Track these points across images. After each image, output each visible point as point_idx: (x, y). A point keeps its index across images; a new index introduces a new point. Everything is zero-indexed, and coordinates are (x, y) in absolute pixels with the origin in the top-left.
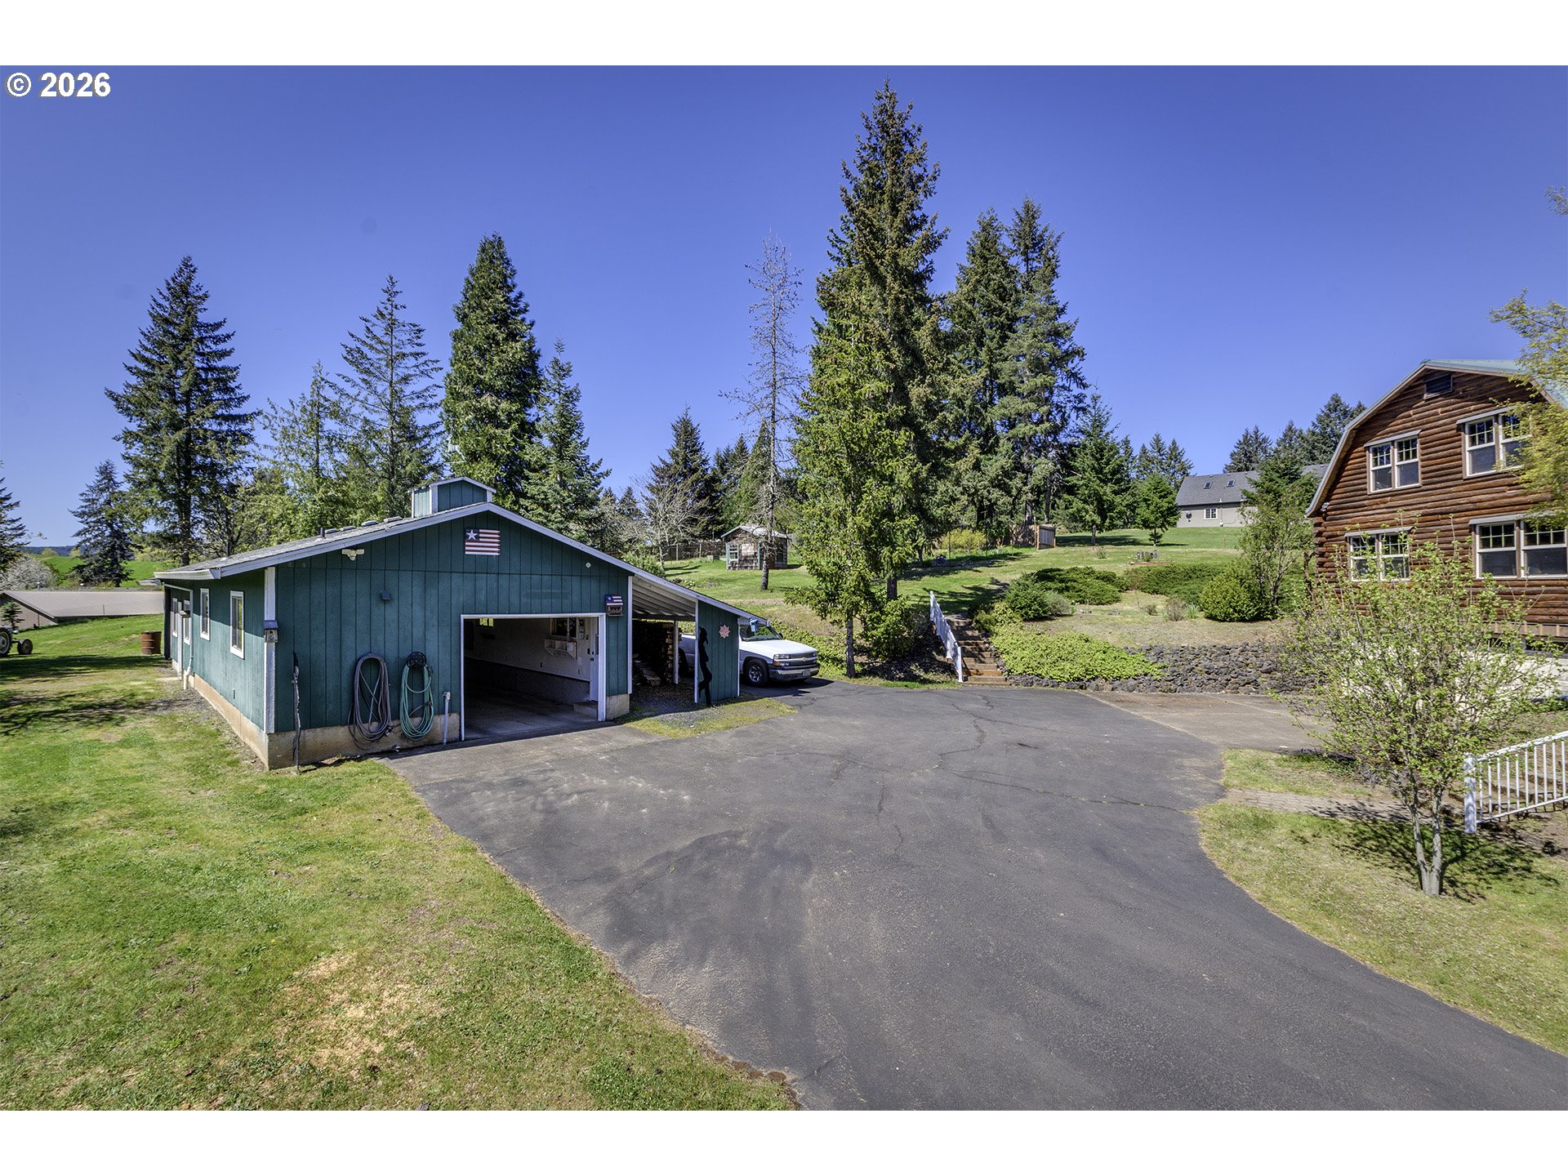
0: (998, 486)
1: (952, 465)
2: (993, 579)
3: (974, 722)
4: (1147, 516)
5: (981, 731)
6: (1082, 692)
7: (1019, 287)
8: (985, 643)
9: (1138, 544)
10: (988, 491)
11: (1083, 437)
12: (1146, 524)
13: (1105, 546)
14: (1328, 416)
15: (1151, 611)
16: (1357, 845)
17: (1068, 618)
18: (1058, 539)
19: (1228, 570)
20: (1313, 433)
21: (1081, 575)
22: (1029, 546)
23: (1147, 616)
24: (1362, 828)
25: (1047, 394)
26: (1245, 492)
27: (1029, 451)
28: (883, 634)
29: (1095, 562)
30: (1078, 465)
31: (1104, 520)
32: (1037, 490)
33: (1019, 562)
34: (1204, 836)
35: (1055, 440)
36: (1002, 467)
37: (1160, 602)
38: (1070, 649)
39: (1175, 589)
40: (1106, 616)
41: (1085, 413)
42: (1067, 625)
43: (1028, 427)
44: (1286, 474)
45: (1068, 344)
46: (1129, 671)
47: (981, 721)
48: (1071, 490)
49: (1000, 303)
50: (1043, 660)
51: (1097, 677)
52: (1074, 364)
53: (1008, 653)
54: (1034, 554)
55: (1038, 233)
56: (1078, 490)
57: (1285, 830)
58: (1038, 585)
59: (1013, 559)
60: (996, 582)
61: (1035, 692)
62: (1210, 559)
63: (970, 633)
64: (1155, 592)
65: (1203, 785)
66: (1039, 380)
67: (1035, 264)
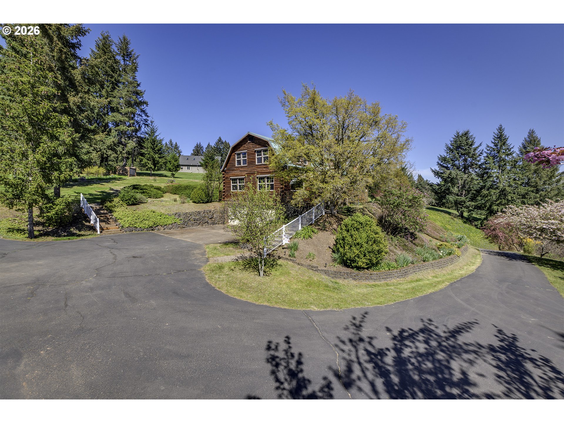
0: (111, 149)
1: (92, 137)
2: (110, 188)
3: (110, 251)
4: (170, 167)
5: (114, 254)
6: (153, 232)
7: (121, 69)
8: (110, 216)
9: (167, 177)
10: (106, 151)
11: (147, 136)
12: (170, 170)
13: (156, 177)
14: (218, 143)
15: (175, 200)
16: (245, 268)
17: (145, 204)
18: (137, 173)
19: (199, 187)
20: (215, 147)
21: (149, 187)
22: (125, 175)
23: (174, 202)
24: (244, 262)
25: (132, 116)
26: (200, 162)
27: (125, 137)
28: (54, 215)
29: (153, 183)
30: (145, 146)
31: (155, 167)
32: (128, 153)
33: (121, 181)
34: (206, 277)
35: (136, 134)
36: (113, 142)
37: (177, 197)
38: (147, 216)
39: (182, 193)
40: (160, 202)
41: (148, 127)
42: (145, 207)
43: (125, 127)
44: (211, 158)
45: (141, 98)
46: (170, 222)
47: (113, 250)
48: (142, 155)
49: (112, 73)
50: (137, 221)
51: (158, 225)
52: (144, 107)
53: (121, 219)
54: (127, 178)
55: (129, 51)
56: (145, 155)
57: (227, 268)
58: (133, 191)
59: (119, 180)
60: (112, 190)
61: (134, 234)
62: (191, 183)
63: (102, 212)
64: (175, 194)
65: (202, 259)
66: (130, 109)
67: (128, 63)
